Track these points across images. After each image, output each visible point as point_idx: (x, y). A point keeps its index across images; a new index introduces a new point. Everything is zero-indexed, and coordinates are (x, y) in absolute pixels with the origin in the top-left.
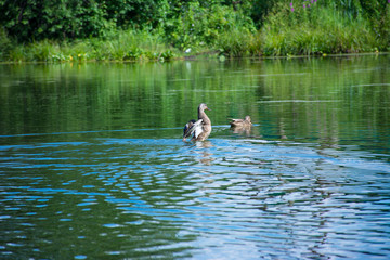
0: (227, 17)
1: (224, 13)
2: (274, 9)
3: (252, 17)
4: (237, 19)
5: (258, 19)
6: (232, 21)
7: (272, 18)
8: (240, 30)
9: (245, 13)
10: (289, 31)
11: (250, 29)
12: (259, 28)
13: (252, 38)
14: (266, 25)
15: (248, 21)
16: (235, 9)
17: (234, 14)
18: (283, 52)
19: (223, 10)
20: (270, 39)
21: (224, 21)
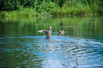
0: (52, 5)
1: (52, 4)
2: (65, 3)
3: (59, 5)
4: (55, 5)
5: (61, 5)
6: (54, 6)
7: (64, 5)
8: (56, 8)
9: (57, 4)
10: (69, 8)
11: (59, 8)
12: (61, 8)
13: (59, 10)
14: (63, 7)
15: (58, 6)
16: (55, 3)
17: (54, 4)
18: (67, 14)
19: (52, 3)
20: (64, 11)
21: (52, 6)
